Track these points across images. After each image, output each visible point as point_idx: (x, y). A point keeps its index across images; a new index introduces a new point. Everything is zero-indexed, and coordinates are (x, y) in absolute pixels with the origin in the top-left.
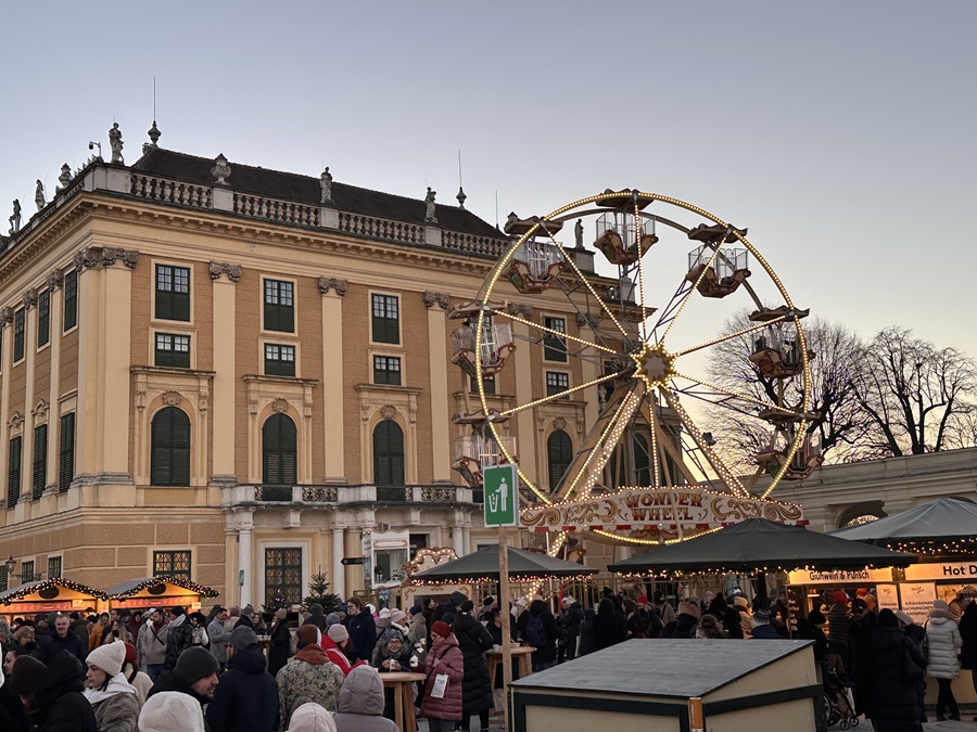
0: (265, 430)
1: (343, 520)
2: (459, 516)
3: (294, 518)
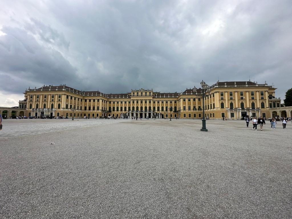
0: (230, 104)
1: (238, 111)
2: (250, 110)
3: (233, 111)
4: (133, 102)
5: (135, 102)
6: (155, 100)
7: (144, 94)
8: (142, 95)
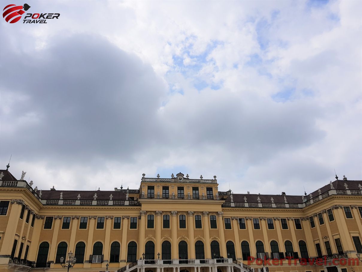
4: (151, 224)
5: (159, 221)
6: (229, 214)
7: (188, 191)
8: (181, 197)
